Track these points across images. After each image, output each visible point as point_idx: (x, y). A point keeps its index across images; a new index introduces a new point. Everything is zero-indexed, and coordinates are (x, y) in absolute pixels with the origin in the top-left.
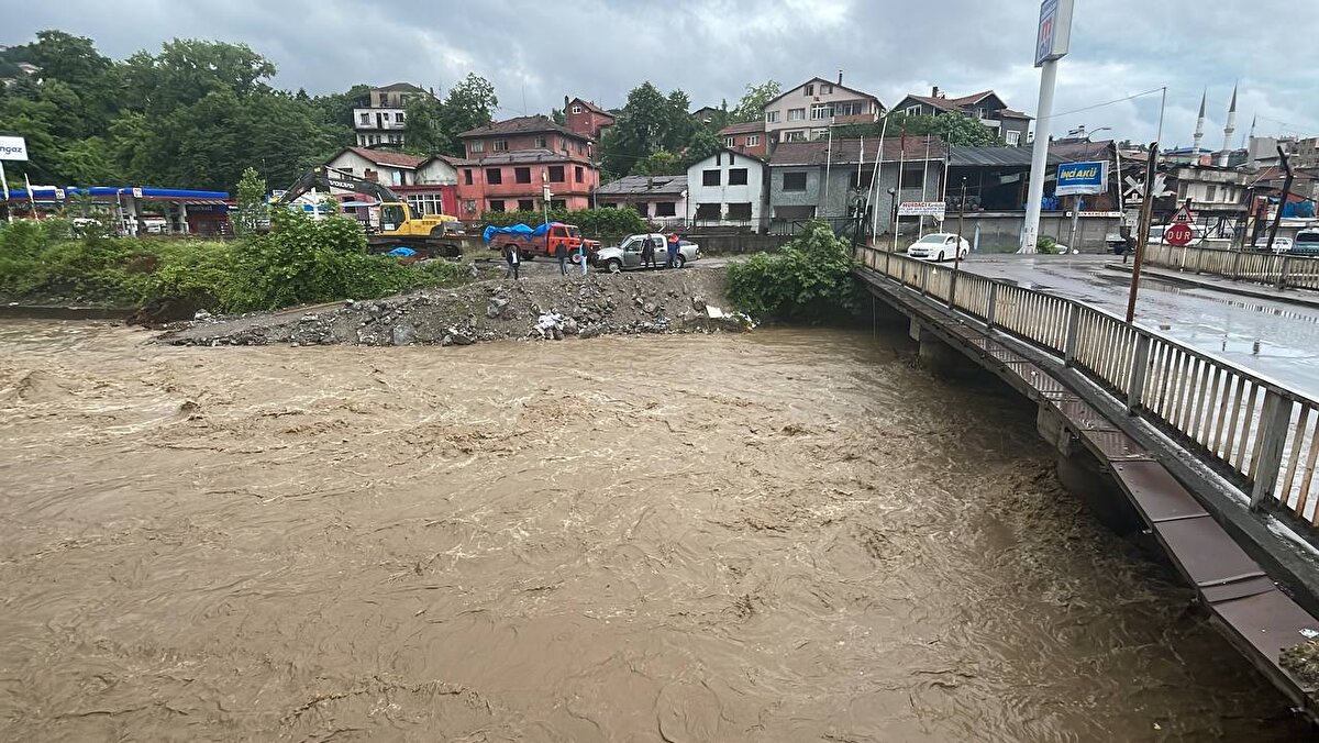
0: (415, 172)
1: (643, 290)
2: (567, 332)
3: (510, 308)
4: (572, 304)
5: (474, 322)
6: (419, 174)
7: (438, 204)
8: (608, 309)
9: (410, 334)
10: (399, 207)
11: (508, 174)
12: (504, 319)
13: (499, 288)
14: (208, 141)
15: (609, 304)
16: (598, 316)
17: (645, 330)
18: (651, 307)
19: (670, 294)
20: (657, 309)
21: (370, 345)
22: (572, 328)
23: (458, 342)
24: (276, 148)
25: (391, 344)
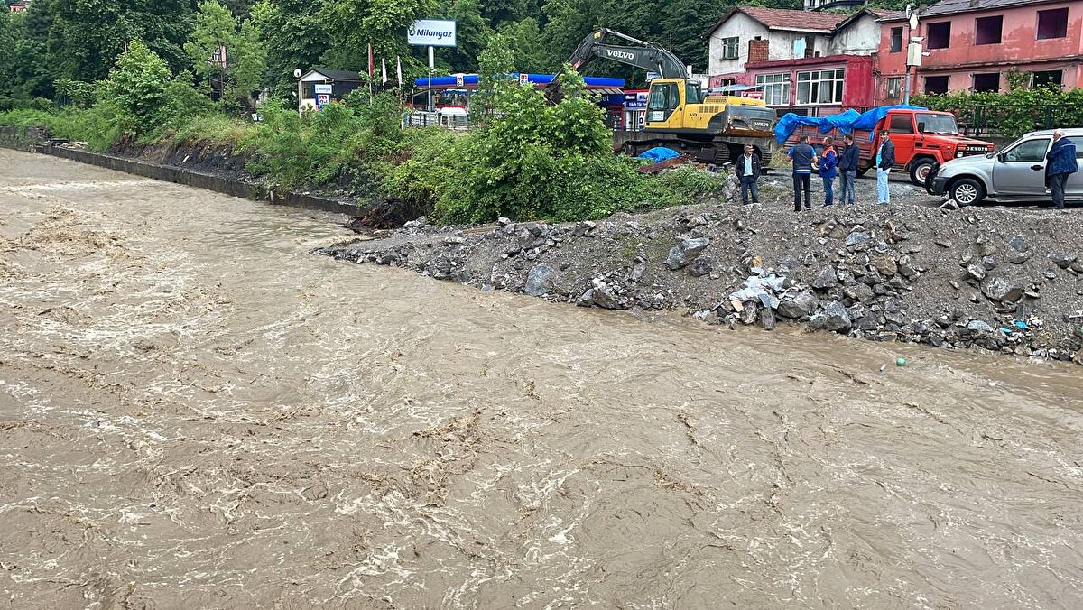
0: (831, 37)
1: (990, 249)
2: (781, 315)
3: (704, 255)
4: (821, 259)
5: (637, 272)
6: (837, 40)
7: (840, 84)
8: (898, 280)
9: (550, 281)
10: (675, 85)
11: (963, 30)
12: (691, 273)
13: (700, 219)
14: (623, 15)
15: (901, 270)
16: (869, 291)
17: (969, 338)
18: (1001, 286)
19: (1063, 265)
20: (1017, 294)
21: (498, 287)
22: (796, 308)
23: (599, 303)
24: (691, 19)
25: (519, 290)
